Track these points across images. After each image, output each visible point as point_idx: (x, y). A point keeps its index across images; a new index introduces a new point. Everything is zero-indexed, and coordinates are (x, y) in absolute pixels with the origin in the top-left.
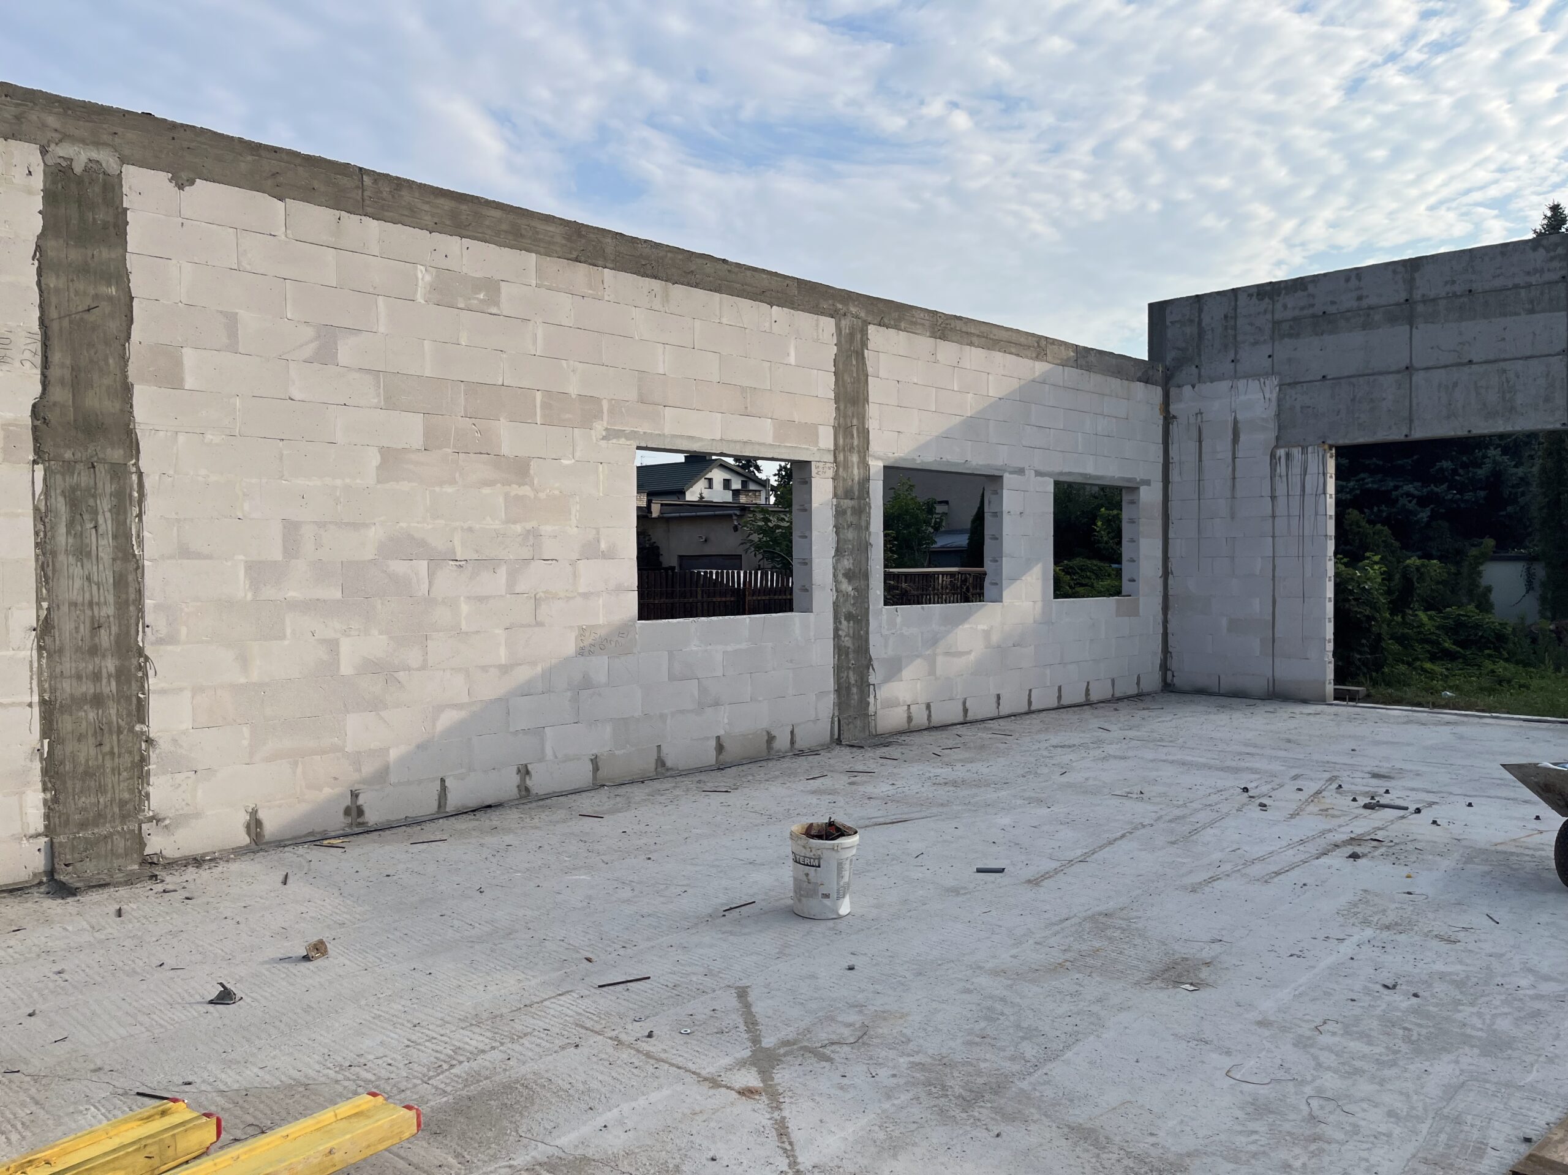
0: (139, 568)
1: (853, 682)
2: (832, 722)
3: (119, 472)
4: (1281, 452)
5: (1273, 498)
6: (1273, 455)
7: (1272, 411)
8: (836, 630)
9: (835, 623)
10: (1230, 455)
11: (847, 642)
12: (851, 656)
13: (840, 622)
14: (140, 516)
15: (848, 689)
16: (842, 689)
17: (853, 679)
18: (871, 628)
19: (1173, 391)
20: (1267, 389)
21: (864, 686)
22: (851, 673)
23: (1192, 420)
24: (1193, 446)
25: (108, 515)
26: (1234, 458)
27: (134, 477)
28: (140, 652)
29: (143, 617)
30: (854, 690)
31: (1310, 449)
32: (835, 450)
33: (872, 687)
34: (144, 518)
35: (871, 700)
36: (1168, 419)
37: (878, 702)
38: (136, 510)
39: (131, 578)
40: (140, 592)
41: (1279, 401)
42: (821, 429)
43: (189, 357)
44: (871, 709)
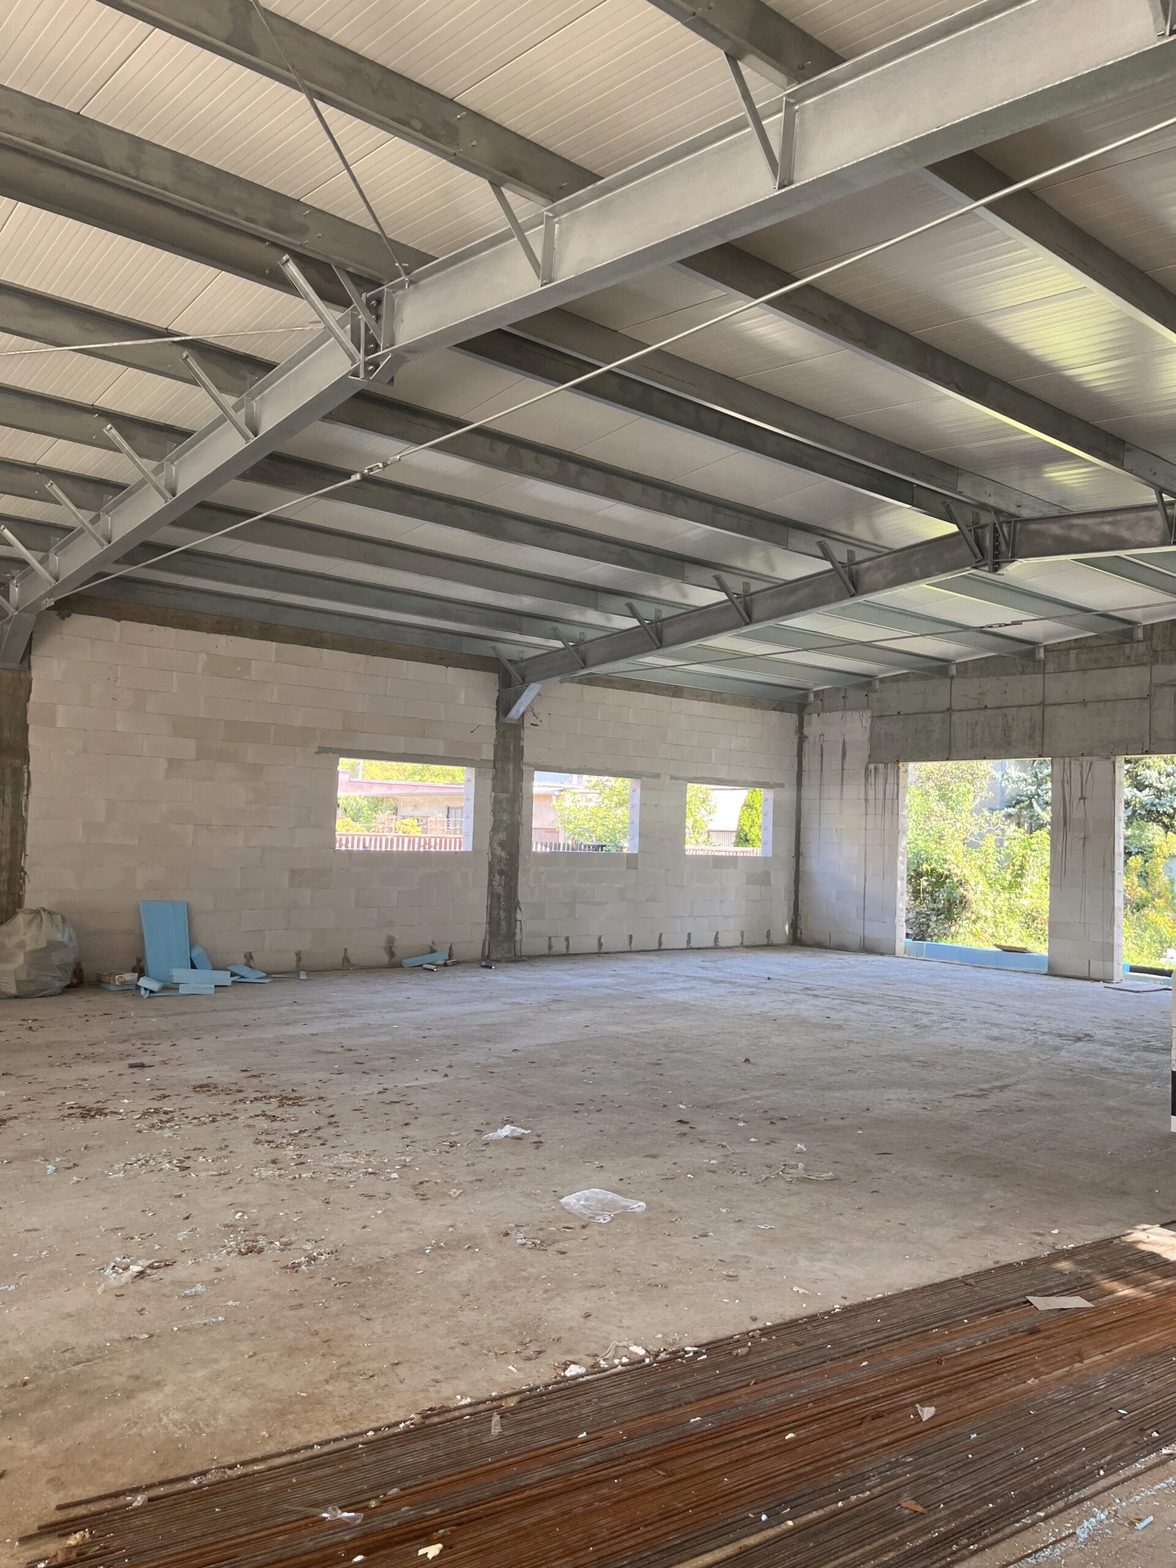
0: (24, 823)
1: (503, 917)
2: (484, 944)
3: (17, 772)
4: (872, 766)
5: (866, 800)
6: (866, 769)
7: (867, 736)
8: (490, 882)
9: (489, 876)
10: (840, 766)
11: (500, 890)
12: (502, 900)
13: (494, 876)
14: (27, 795)
15: (498, 923)
16: (493, 922)
17: (503, 915)
18: (520, 882)
19: (806, 717)
20: (864, 720)
21: (512, 921)
22: (502, 912)
23: (817, 739)
24: (817, 758)
25: (10, 795)
26: (843, 769)
27: (26, 775)
28: (22, 870)
29: (25, 850)
30: (504, 923)
31: (889, 765)
32: (494, 761)
33: (518, 923)
34: (30, 797)
35: (518, 931)
36: (802, 739)
37: (524, 933)
38: (25, 792)
39: (19, 829)
40: (24, 837)
41: (872, 728)
42: (484, 747)
43: (61, 710)
44: (518, 937)
